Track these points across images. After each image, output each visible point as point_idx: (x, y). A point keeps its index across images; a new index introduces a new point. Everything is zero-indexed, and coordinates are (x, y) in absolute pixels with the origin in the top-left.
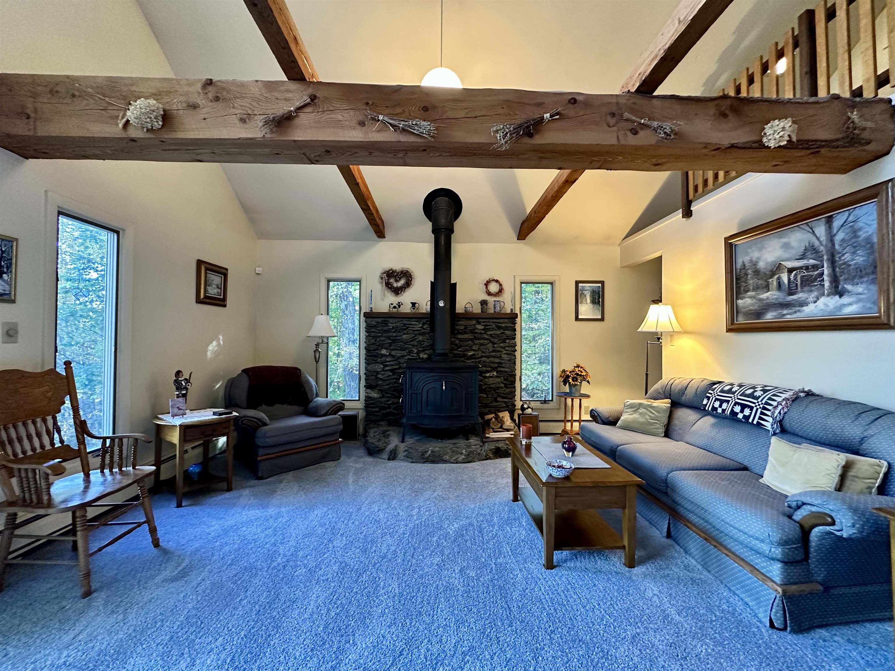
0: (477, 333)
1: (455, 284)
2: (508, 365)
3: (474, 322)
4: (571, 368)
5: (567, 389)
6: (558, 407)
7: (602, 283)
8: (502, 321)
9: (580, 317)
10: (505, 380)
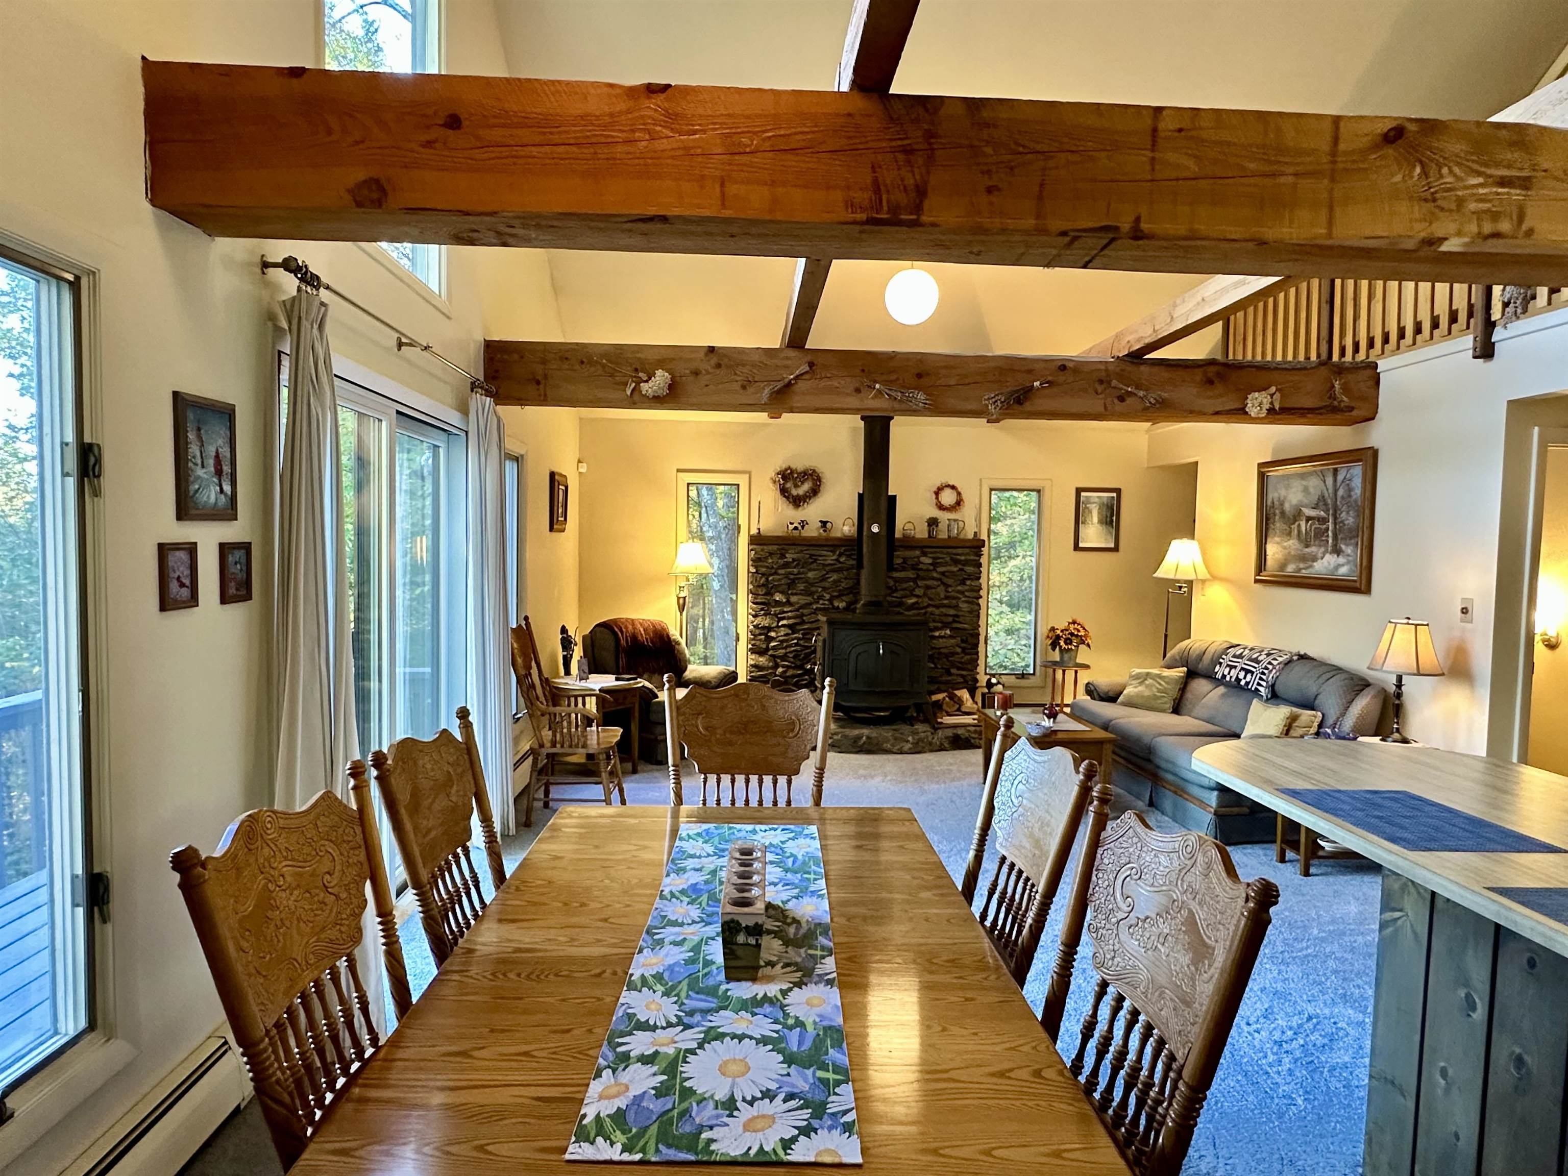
0: (921, 569)
1: (894, 497)
2: (968, 619)
3: (918, 553)
4: (1064, 625)
5: (1056, 656)
6: (1042, 684)
7: (1118, 491)
8: (960, 551)
9: (1081, 545)
10: (963, 641)
